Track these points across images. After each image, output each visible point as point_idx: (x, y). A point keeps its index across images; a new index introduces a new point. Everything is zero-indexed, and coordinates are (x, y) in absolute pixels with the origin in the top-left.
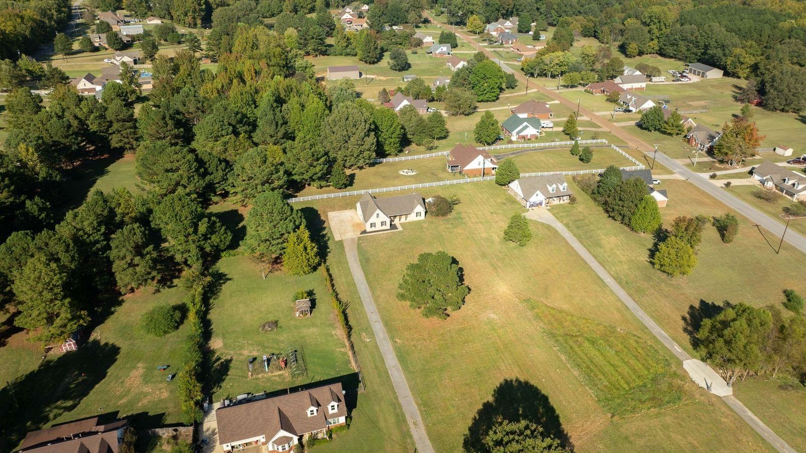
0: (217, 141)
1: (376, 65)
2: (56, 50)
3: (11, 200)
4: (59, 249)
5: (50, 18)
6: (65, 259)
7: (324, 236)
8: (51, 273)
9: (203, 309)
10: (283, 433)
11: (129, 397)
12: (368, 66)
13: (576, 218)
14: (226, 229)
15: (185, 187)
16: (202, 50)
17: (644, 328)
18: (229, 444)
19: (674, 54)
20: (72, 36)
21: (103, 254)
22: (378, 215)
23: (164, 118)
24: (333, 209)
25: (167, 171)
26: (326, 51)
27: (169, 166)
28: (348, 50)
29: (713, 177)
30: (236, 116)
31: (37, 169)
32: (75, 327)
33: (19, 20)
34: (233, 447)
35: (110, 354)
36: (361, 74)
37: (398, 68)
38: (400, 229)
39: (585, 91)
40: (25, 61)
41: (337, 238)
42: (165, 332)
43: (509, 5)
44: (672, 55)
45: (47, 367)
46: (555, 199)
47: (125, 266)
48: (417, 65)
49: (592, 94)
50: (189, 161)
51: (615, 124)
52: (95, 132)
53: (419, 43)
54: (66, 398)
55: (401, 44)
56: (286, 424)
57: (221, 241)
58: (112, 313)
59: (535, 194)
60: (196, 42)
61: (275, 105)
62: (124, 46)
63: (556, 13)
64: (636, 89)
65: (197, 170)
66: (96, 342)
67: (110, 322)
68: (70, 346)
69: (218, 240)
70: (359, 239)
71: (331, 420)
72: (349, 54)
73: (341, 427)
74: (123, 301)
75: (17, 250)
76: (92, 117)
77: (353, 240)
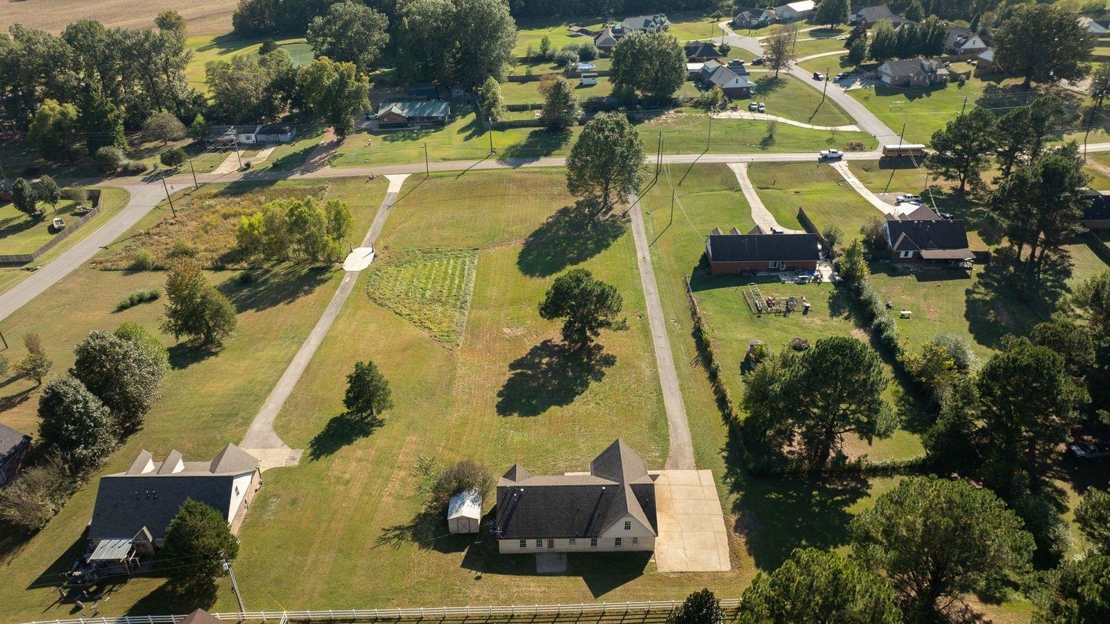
41: (707, 475)
77: (676, 466)
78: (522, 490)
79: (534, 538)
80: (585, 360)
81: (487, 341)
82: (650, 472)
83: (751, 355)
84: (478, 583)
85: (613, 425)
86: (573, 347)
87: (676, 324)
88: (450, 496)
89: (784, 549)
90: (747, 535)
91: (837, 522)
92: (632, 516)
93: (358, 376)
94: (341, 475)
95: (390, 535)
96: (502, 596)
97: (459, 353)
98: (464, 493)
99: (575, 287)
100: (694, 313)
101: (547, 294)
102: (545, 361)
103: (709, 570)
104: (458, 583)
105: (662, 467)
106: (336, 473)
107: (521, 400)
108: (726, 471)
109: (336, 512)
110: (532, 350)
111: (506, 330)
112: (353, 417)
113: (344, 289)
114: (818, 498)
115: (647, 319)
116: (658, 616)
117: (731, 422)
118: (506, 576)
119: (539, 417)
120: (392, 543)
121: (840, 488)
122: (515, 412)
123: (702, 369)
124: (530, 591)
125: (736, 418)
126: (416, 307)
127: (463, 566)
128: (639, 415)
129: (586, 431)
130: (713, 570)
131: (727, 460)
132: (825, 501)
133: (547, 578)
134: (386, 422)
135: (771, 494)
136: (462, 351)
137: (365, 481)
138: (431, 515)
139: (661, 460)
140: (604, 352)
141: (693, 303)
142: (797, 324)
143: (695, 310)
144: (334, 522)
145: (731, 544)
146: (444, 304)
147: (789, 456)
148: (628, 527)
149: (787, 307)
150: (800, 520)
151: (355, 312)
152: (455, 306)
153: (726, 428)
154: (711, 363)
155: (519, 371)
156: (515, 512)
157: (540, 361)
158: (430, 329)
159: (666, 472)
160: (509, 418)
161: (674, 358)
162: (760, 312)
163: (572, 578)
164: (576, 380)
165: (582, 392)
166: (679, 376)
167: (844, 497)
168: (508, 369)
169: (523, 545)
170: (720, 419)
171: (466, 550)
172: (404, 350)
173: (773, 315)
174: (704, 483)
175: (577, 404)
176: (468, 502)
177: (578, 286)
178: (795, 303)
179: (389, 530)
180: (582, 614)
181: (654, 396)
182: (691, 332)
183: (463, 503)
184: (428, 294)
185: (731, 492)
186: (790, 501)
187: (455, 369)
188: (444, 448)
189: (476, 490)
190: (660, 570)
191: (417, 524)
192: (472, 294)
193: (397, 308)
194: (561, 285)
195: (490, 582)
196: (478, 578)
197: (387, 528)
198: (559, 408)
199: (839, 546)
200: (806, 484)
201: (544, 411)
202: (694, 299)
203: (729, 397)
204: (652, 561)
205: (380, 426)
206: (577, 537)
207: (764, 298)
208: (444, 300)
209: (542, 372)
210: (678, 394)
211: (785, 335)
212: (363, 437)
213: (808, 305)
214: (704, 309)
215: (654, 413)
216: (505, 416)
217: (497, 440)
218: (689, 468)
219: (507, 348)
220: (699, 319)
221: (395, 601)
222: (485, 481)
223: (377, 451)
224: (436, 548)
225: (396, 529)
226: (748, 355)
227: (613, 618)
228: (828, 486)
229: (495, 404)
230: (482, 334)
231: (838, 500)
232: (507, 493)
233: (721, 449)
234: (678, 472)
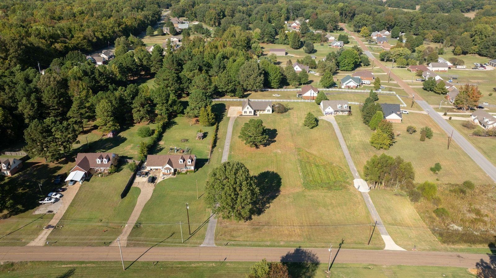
0: (191, 72)
1: (298, 50)
2: (147, 34)
3: (105, 84)
4: (113, 99)
5: (148, 20)
6: (114, 103)
7: (223, 114)
8: (108, 106)
9: (162, 131)
10: (168, 166)
11: (124, 152)
12: (294, 50)
13: (346, 121)
14: (181, 105)
15: (170, 87)
16: (211, 37)
17: (347, 166)
18: (149, 167)
19: (487, 54)
20: (156, 29)
21: (129, 105)
22: (248, 107)
23: (173, 61)
24: (233, 105)
25: (164, 80)
26: (273, 41)
27: (165, 78)
28: (285, 42)
29: (445, 114)
30: (203, 62)
31: (117, 75)
32: (113, 128)
33: (134, 20)
34: (151, 169)
35: (124, 140)
36: (286, 53)
37: (308, 51)
38: (258, 115)
39: (408, 70)
40: (132, 38)
41: (228, 116)
42: (145, 136)
43: (392, 22)
44: (485, 54)
45: (101, 140)
46: (340, 112)
47: (136, 111)
48: (321, 51)
49: (410, 71)
50: (173, 77)
51: (411, 86)
52: (145, 65)
53: (326, 40)
54: (104, 149)
55: (316, 40)
56: (170, 163)
57: (178, 109)
58: (129, 129)
59: (328, 108)
60: (209, 33)
61: (222, 59)
62: (176, 34)
63: (421, 28)
64: (441, 71)
65: (176, 81)
66: (120, 136)
67: (127, 131)
68: (110, 135)
69: (176, 108)
70: (238, 117)
71: (188, 167)
72: (286, 44)
73: (191, 171)
74: (134, 125)
75: (99, 97)
76: (145, 58)
77: (234, 118)
155: (273, 139)
168: (276, 141)
214: (208, 153)
220: (211, 150)
229: (277, 132)
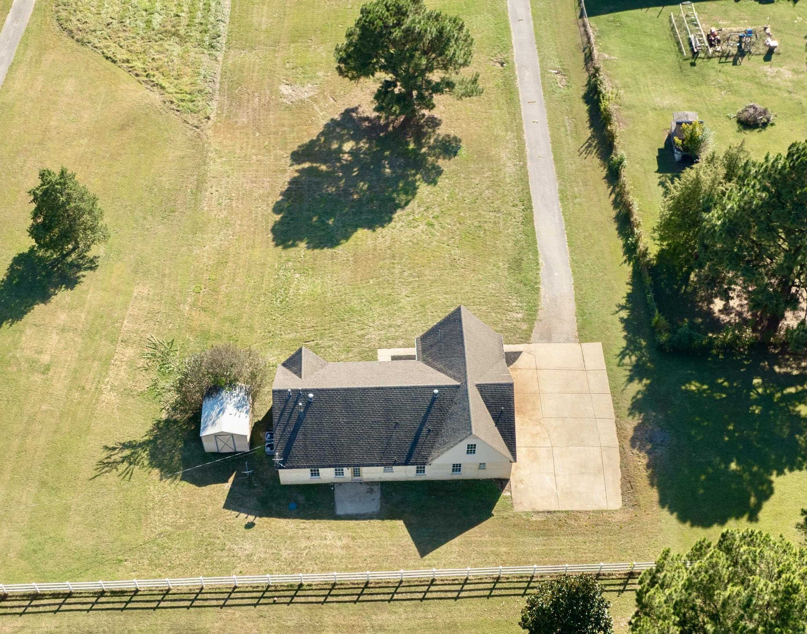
41: (595, 352)
78: (311, 395)
79: (330, 466)
80: (412, 146)
81: (254, 110)
82: (508, 348)
83: (676, 139)
84: (250, 533)
85: (453, 264)
86: (393, 121)
87: (559, 77)
88: (204, 397)
89: (703, 477)
90: (649, 453)
91: (786, 431)
92: (477, 438)
93: (45, 193)
94: (36, 356)
95: (117, 456)
96: (285, 555)
97: (210, 132)
98: (223, 393)
99: (394, 26)
100: (589, 58)
101: (349, 35)
102: (348, 146)
103: (590, 507)
104: (220, 534)
105: (526, 339)
106: (28, 353)
107: (311, 218)
108: (624, 343)
109: (32, 419)
110: (327, 126)
111: (285, 90)
112: (48, 254)
113: (19, 12)
114: (760, 390)
115: (512, 69)
116: (512, 585)
117: (637, 260)
118: (290, 521)
119: (339, 250)
120: (120, 471)
121: (795, 372)
122: (301, 240)
123: (597, 161)
124: (326, 546)
125: (645, 254)
126: (138, 46)
127: (227, 506)
128: (495, 247)
129: (411, 275)
130: (595, 508)
131: (627, 324)
132: (772, 395)
133: (352, 523)
134: (100, 262)
135: (690, 384)
136: (216, 129)
137: (74, 365)
138: (176, 422)
139: (525, 327)
140: (442, 131)
141: (589, 39)
142: (753, 79)
143: (591, 53)
144: (30, 437)
145: (624, 466)
146: (183, 40)
147: (722, 317)
148: (471, 449)
149: (740, 47)
150: (731, 427)
151: (40, 55)
152: (200, 43)
153: (628, 269)
154: (611, 153)
155: (306, 165)
156: (301, 429)
157: (340, 147)
158: (163, 88)
159: (532, 347)
160: (292, 252)
161: (553, 142)
162: (695, 55)
163: (388, 523)
164: (397, 182)
165: (407, 204)
166: (560, 174)
167: (800, 388)
168: (289, 161)
169: (315, 473)
170: (620, 251)
171: (231, 479)
172: (123, 128)
173: (716, 60)
174: (589, 365)
175: (398, 225)
176: (230, 408)
177: (399, 24)
178: (754, 40)
179: (114, 449)
180: (401, 582)
181: (518, 213)
182: (582, 93)
183: (222, 411)
184: (157, 20)
185: (631, 380)
186: (717, 396)
187: (205, 163)
188: (193, 305)
189: (241, 388)
190: (518, 509)
191: (156, 438)
192: (227, 20)
193: (107, 47)
194: (371, 22)
195: (268, 532)
196: (250, 526)
197: (111, 445)
198: (370, 231)
199: (786, 471)
200: (744, 366)
201: (347, 237)
202: (590, 31)
203: (636, 217)
204: (505, 494)
205: (91, 268)
206: (395, 464)
207: (704, 28)
208: (182, 32)
209: (343, 166)
210: (557, 207)
211: (733, 98)
212: (66, 288)
213: (773, 43)
214: (605, 49)
215: (518, 241)
216: (286, 247)
217: (274, 292)
218: (567, 341)
219: (286, 122)
220: (597, 70)
221: (129, 564)
222: (253, 376)
223: (89, 313)
224: (188, 478)
225: (125, 446)
226: (670, 137)
227: (447, 588)
228: (777, 369)
229: (270, 228)
230: (246, 97)
231: (791, 394)
232: (287, 401)
233: (619, 306)
234: (551, 347)
